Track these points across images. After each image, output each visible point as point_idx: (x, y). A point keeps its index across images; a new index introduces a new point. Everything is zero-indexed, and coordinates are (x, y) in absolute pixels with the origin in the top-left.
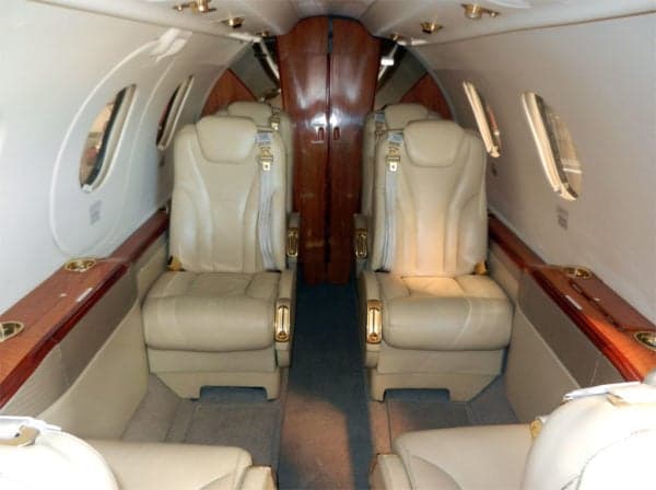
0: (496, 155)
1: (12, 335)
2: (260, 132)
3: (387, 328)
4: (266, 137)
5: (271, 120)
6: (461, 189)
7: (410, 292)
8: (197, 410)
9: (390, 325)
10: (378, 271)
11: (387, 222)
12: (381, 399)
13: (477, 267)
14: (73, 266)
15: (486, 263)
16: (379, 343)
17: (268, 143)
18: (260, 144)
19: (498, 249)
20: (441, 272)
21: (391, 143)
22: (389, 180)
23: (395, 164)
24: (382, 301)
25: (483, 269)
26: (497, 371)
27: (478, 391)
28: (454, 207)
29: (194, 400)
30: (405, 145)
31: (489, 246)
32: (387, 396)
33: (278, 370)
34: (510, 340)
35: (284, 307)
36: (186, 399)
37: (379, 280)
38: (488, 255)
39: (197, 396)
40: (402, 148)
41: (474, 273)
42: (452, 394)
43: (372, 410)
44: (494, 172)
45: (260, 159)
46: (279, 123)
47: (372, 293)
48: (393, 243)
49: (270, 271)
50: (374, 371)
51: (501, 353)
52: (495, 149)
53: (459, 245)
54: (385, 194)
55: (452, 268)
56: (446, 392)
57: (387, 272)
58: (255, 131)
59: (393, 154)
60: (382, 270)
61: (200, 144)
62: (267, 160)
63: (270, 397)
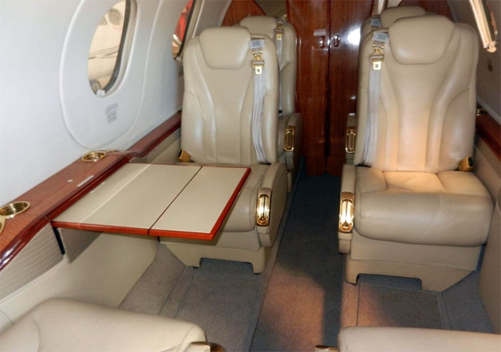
0: (493, 50)
1: (20, 212)
2: (252, 39)
3: (358, 219)
4: (258, 44)
5: (276, 32)
6: (450, 86)
7: (387, 185)
8: (195, 276)
9: (361, 216)
10: (359, 165)
11: (369, 121)
12: (355, 282)
13: (461, 163)
14: (88, 157)
15: (470, 159)
16: (351, 232)
17: (260, 49)
18: (253, 50)
19: (485, 146)
20: (422, 167)
21: (375, 42)
22: (372, 79)
23: (379, 63)
24: (355, 194)
25: (467, 166)
26: (473, 267)
27: (452, 284)
28: (441, 105)
29: (195, 268)
30: (390, 44)
31: (476, 143)
32: (360, 279)
33: (262, 250)
34: (487, 239)
35: (265, 196)
36: (190, 267)
37: (357, 173)
38: (474, 152)
39: (198, 265)
40: (386, 47)
41: (457, 170)
42: (424, 284)
43: (345, 291)
44: (490, 68)
45: (253, 64)
46: (282, 33)
47: (347, 186)
48: (374, 139)
49: (262, 163)
50: (348, 257)
51: (478, 250)
52: (493, 43)
53: (443, 141)
54: (368, 93)
55: (435, 164)
56: (418, 282)
57: (368, 166)
58: (249, 39)
59: (377, 53)
60: (363, 165)
61: (203, 54)
62: (258, 65)
63: (255, 271)
